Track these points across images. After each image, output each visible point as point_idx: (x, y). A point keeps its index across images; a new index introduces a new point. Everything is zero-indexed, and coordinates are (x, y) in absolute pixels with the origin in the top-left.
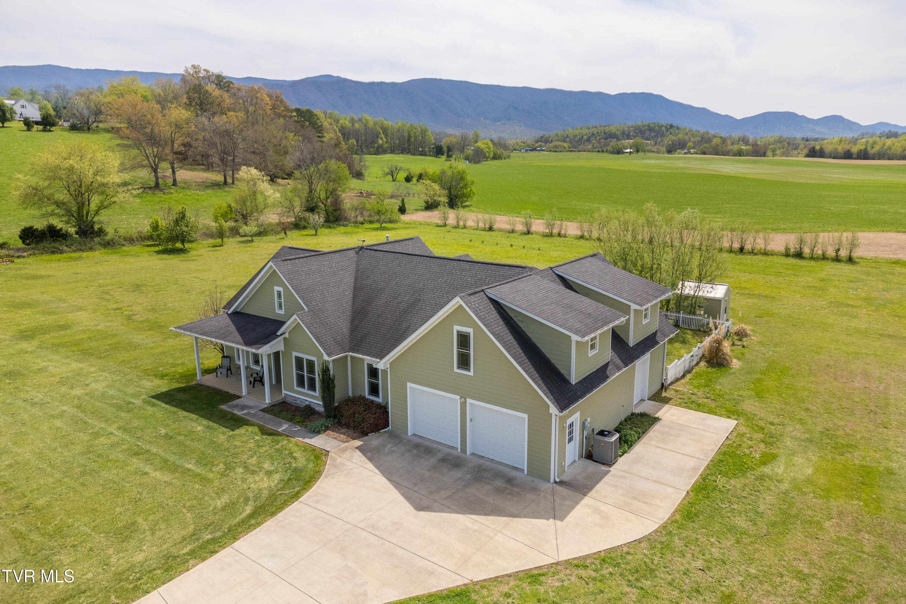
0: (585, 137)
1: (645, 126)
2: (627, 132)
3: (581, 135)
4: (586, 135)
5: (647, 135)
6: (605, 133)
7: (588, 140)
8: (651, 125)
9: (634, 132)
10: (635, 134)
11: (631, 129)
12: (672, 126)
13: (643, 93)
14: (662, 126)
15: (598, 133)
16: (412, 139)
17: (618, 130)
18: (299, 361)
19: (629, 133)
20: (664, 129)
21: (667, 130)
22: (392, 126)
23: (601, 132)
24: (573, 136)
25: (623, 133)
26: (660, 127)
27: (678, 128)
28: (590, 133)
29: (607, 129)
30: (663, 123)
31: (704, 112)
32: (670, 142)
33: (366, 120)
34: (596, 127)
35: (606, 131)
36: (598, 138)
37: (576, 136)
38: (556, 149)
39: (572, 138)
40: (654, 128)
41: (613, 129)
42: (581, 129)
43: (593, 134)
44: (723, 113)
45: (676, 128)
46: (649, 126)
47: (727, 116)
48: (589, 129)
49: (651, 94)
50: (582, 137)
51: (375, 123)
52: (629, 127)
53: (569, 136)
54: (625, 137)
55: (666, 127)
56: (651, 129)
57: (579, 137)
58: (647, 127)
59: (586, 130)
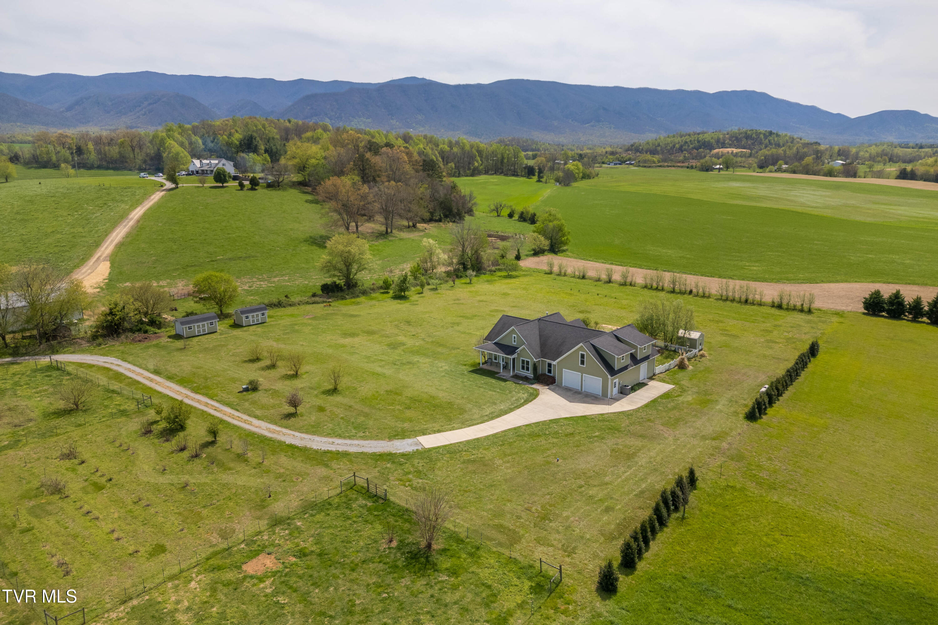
0: (677, 146)
1: (742, 133)
2: (721, 141)
3: (673, 144)
4: (679, 143)
5: (743, 143)
6: (699, 142)
7: (681, 150)
8: (748, 132)
9: (730, 140)
10: (730, 142)
11: (727, 136)
12: (771, 133)
14: (760, 133)
15: (691, 141)
16: (506, 161)
17: (712, 138)
19: (724, 140)
20: (762, 136)
21: (766, 137)
23: (694, 140)
24: (665, 144)
25: (718, 141)
26: (758, 134)
27: (777, 136)
28: (682, 141)
29: (701, 137)
30: (761, 130)
32: (763, 158)
33: (463, 143)
34: (689, 135)
35: (700, 139)
36: (691, 146)
37: (668, 144)
38: (645, 165)
39: (663, 146)
40: (751, 136)
41: (707, 137)
42: (674, 137)
43: (686, 142)
44: (835, 112)
45: (775, 136)
46: (746, 133)
47: (839, 115)
48: (681, 137)
49: (754, 92)
50: (674, 146)
51: (472, 147)
52: (724, 134)
53: (661, 144)
54: (720, 145)
55: (764, 134)
56: (748, 137)
57: (671, 145)
58: (743, 135)
59: (679, 139)
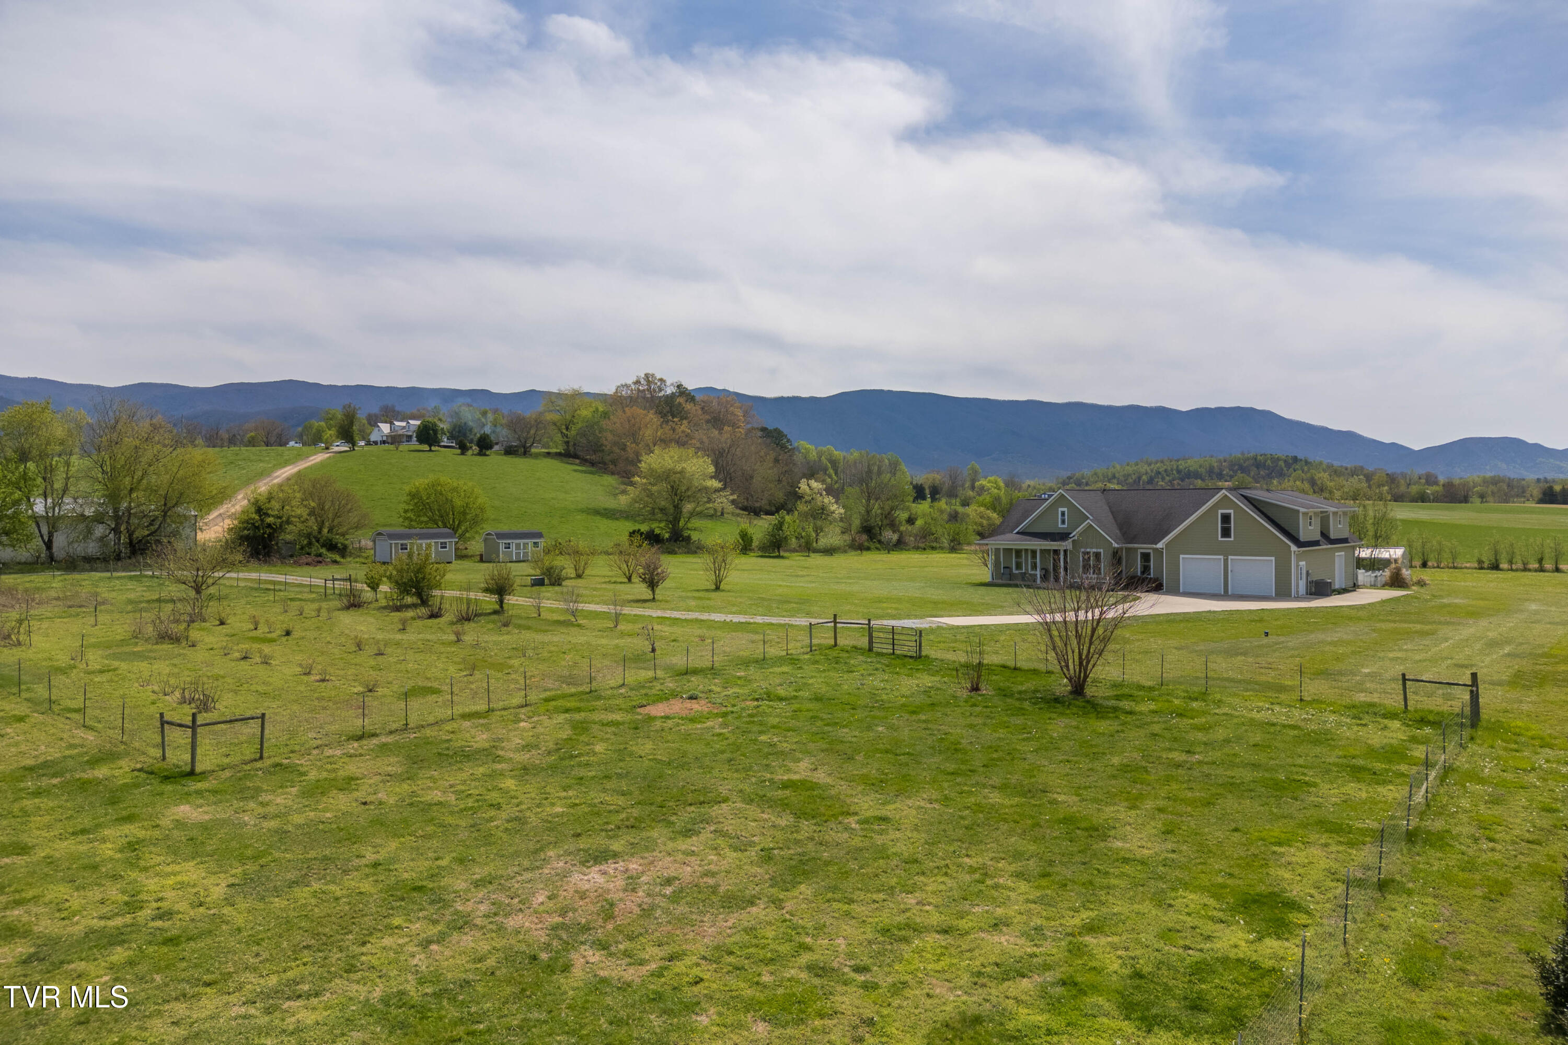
1: (1248, 459)
2: (1216, 470)
3: (1137, 475)
4: (1146, 473)
5: (1251, 473)
6: (1179, 472)
7: (1149, 482)
8: (1259, 457)
9: (1230, 470)
10: (1231, 473)
11: (1225, 464)
12: (1295, 459)
13: (1239, 407)
14: (1278, 459)
15: (1166, 471)
17: (1200, 466)
19: (1221, 471)
20: (1281, 463)
21: (1288, 465)
22: (844, 458)
23: (1172, 470)
24: (1124, 476)
25: (1211, 471)
26: (1276, 460)
27: (1307, 462)
28: (1152, 471)
29: (1182, 465)
30: (1280, 455)
31: (1349, 437)
33: (806, 449)
34: (1162, 462)
35: (1181, 467)
36: (1167, 478)
37: (1129, 475)
39: (1122, 478)
40: (1265, 463)
41: (1192, 464)
42: (1137, 464)
43: (1158, 473)
44: (1385, 440)
45: (1303, 463)
46: (1256, 459)
47: (1393, 444)
48: (1150, 464)
50: (1139, 478)
51: (820, 455)
52: (1220, 461)
53: (1117, 475)
54: (1214, 477)
55: (1285, 461)
56: (1258, 465)
57: (1134, 477)
58: (1251, 462)
59: (1146, 467)
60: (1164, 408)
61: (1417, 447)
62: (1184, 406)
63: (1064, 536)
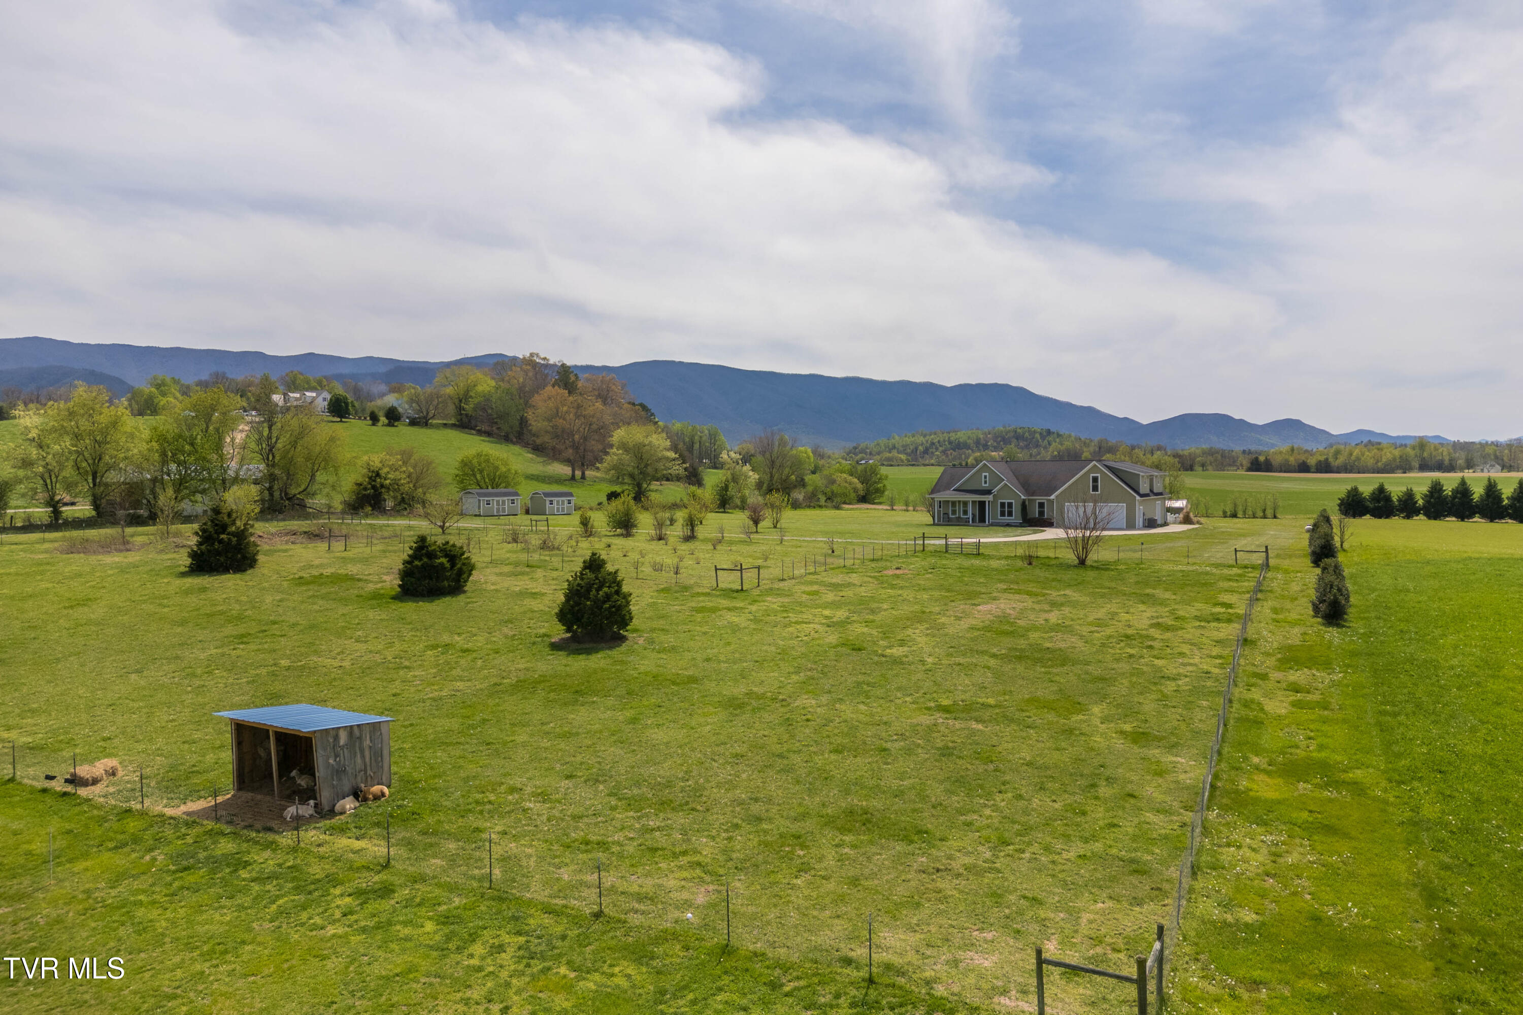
0: (921, 448)
1: (1009, 431)
2: (983, 442)
3: (913, 445)
4: (922, 444)
6: (950, 443)
7: (926, 451)
8: (1019, 430)
9: (995, 441)
11: (989, 436)
12: (1049, 432)
13: (995, 384)
14: (1035, 432)
15: (939, 442)
17: (969, 438)
18: (1003, 505)
19: (987, 442)
20: (1038, 436)
21: (1043, 438)
23: (944, 441)
24: (903, 446)
25: (977, 442)
26: (1032, 433)
27: (1059, 435)
28: (927, 441)
29: (953, 437)
30: (1035, 428)
31: (1090, 412)
32: (1056, 453)
34: (935, 435)
35: (952, 439)
36: (941, 449)
40: (1023, 435)
41: (961, 436)
42: (913, 436)
43: (933, 444)
44: (1120, 415)
45: (1055, 435)
46: (1016, 432)
47: (1126, 419)
48: (925, 436)
50: (916, 449)
52: (985, 434)
53: (895, 445)
54: (981, 447)
55: (1041, 434)
56: (1018, 436)
57: (912, 447)
58: (1012, 434)
59: (922, 438)
60: (931, 383)
61: (1145, 421)
62: (949, 382)
63: (988, 492)
